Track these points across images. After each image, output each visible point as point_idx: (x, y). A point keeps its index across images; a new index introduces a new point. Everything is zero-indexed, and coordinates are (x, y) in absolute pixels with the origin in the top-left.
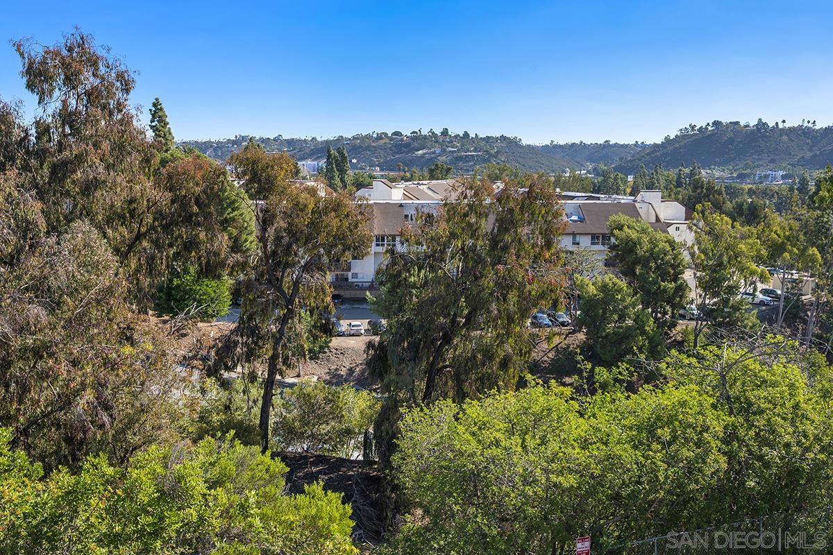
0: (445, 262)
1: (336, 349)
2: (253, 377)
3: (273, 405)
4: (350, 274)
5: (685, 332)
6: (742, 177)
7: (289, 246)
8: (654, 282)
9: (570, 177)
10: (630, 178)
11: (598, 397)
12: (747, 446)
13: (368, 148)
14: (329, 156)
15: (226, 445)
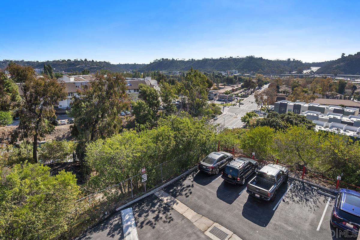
0: (93, 99)
1: (57, 130)
2: (28, 143)
3: (37, 150)
4: (59, 106)
5: (160, 113)
6: (170, 73)
7: (36, 98)
8: (152, 101)
9: (126, 73)
10: (142, 73)
11: (142, 132)
12: (179, 138)
13: (59, 65)
14: (45, 67)
15: (25, 165)
